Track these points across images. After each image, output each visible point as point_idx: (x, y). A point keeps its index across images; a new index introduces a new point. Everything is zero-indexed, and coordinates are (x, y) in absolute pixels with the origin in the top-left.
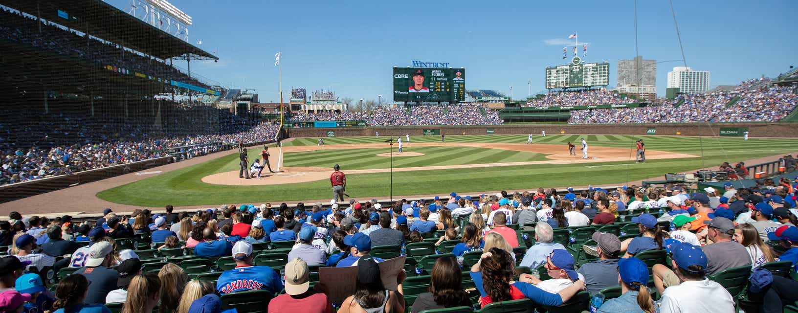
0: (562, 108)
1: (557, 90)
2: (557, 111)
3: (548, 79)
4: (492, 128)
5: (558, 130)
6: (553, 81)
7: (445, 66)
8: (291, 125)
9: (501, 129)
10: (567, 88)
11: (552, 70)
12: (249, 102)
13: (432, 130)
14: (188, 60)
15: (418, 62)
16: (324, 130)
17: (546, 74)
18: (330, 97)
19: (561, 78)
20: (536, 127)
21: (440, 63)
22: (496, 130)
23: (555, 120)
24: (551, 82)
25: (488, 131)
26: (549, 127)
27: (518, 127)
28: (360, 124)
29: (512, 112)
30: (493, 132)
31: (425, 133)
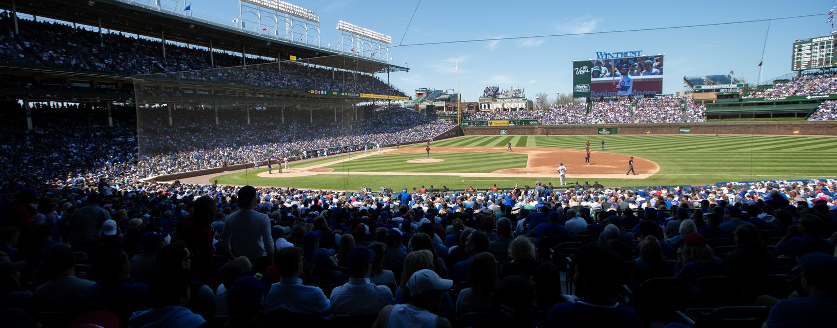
0: (809, 97)
1: (811, 71)
2: (797, 103)
3: (796, 57)
4: (688, 127)
5: (790, 129)
6: (805, 59)
7: (637, 54)
8: (467, 124)
9: (700, 128)
10: (827, 68)
11: (803, 45)
12: (444, 102)
13: (608, 129)
14: (388, 73)
15: (603, 54)
16: (498, 129)
17: (794, 51)
18: (518, 95)
19: (818, 54)
20: (754, 125)
21: (631, 52)
22: (691, 128)
23: (790, 115)
24: (800, 62)
25: (681, 130)
26: (775, 126)
27: (726, 126)
28: (532, 123)
29: (724, 105)
30: (689, 130)
31: (600, 132)
